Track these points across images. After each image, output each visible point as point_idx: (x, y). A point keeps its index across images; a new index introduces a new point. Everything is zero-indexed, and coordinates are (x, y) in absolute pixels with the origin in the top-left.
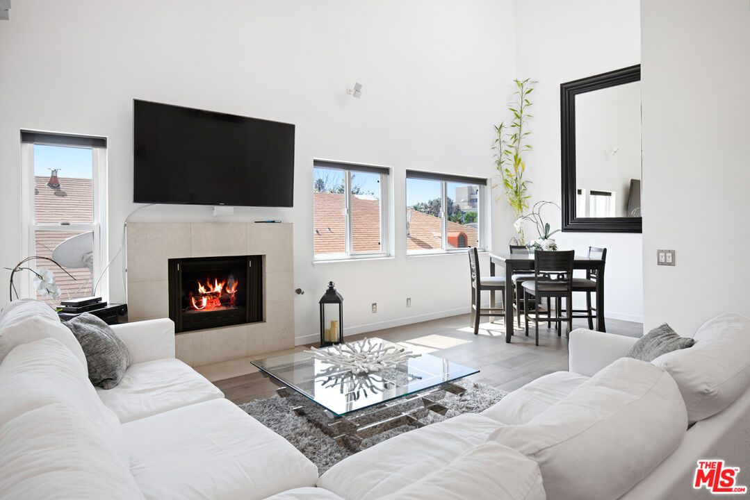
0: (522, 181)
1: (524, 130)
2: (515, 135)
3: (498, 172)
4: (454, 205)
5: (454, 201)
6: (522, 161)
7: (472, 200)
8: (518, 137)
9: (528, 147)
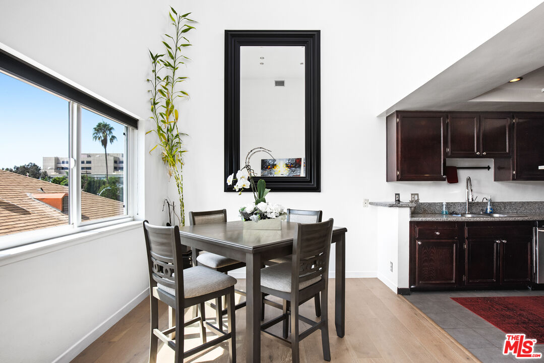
0: (175, 133)
1: (178, 74)
2: (167, 77)
3: (152, 114)
4: (41, 171)
5: (42, 168)
6: (175, 108)
7: (58, 168)
8: (170, 80)
9: (184, 93)
